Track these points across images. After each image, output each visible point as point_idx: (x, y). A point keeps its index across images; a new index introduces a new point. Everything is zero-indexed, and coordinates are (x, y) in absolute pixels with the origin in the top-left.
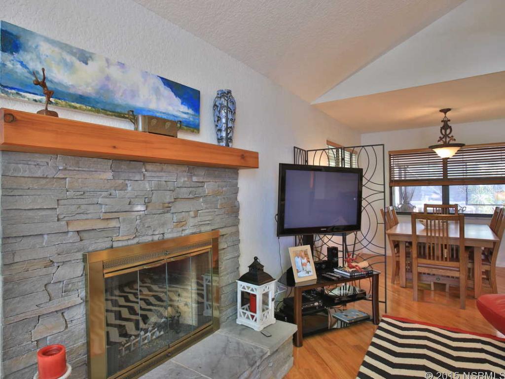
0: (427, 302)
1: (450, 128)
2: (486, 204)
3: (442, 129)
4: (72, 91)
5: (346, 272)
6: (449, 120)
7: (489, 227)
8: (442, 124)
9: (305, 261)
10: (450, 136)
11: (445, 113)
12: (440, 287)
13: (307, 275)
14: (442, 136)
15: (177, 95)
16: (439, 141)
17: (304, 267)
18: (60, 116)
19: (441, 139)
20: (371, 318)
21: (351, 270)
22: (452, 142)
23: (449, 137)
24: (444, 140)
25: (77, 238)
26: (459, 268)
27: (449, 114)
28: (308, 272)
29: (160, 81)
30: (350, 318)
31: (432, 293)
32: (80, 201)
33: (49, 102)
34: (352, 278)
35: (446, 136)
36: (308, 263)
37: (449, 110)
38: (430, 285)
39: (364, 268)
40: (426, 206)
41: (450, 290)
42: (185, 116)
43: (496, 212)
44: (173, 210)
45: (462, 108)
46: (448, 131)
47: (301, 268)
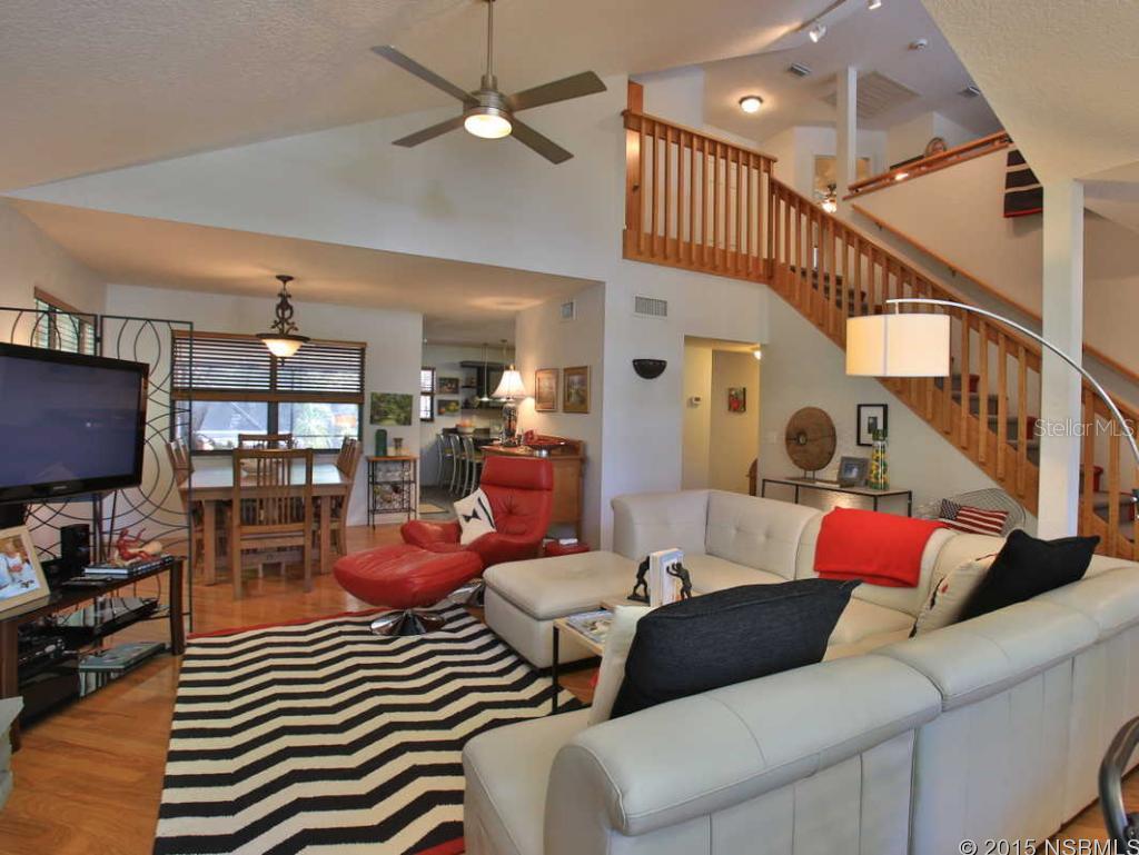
0: (255, 597)
1: (291, 308)
2: (316, 434)
3: (279, 307)
5: (117, 568)
6: (290, 296)
7: (335, 469)
8: (279, 300)
9: (17, 560)
10: (290, 321)
11: (285, 282)
12: (272, 569)
13: (25, 590)
14: (278, 320)
16: (273, 327)
17: (16, 575)
19: (276, 324)
20: (168, 646)
21: (127, 563)
22: (292, 332)
23: (288, 324)
24: (280, 326)
26: (303, 531)
27: (289, 284)
28: (26, 585)
30: (122, 659)
31: (261, 582)
34: (133, 578)
35: (283, 320)
36: (26, 564)
37: (290, 278)
38: (256, 571)
39: (154, 556)
40: (242, 438)
41: (287, 571)
43: (344, 445)
45: (309, 281)
46: (287, 313)
47: (8, 579)
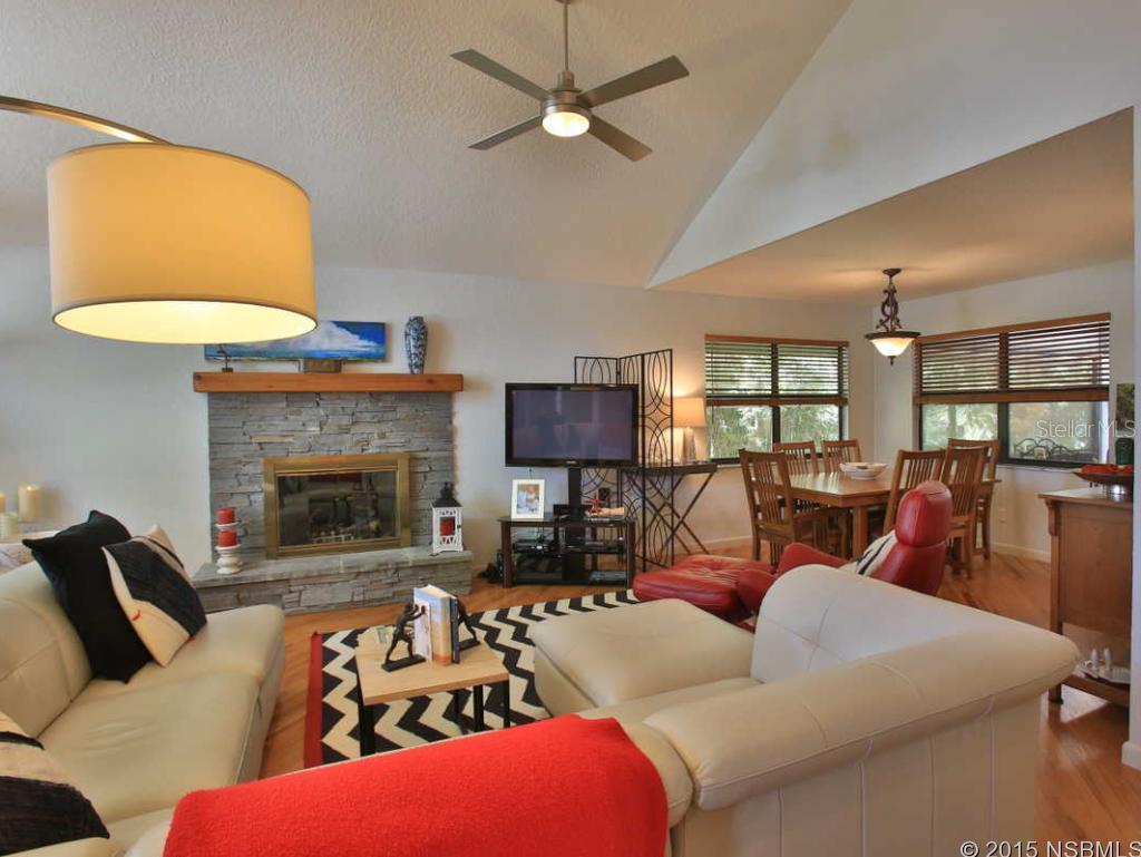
1: (897, 304)
3: (884, 305)
4: (252, 349)
6: (896, 290)
8: (885, 297)
10: (897, 317)
11: (891, 276)
13: (531, 513)
15: (353, 333)
16: (878, 327)
17: (529, 504)
18: (235, 371)
19: (882, 323)
24: (887, 324)
25: (258, 448)
28: (533, 510)
29: (334, 325)
32: (262, 423)
33: (227, 361)
35: (892, 317)
36: (536, 500)
37: (897, 271)
42: (367, 349)
44: (352, 431)
